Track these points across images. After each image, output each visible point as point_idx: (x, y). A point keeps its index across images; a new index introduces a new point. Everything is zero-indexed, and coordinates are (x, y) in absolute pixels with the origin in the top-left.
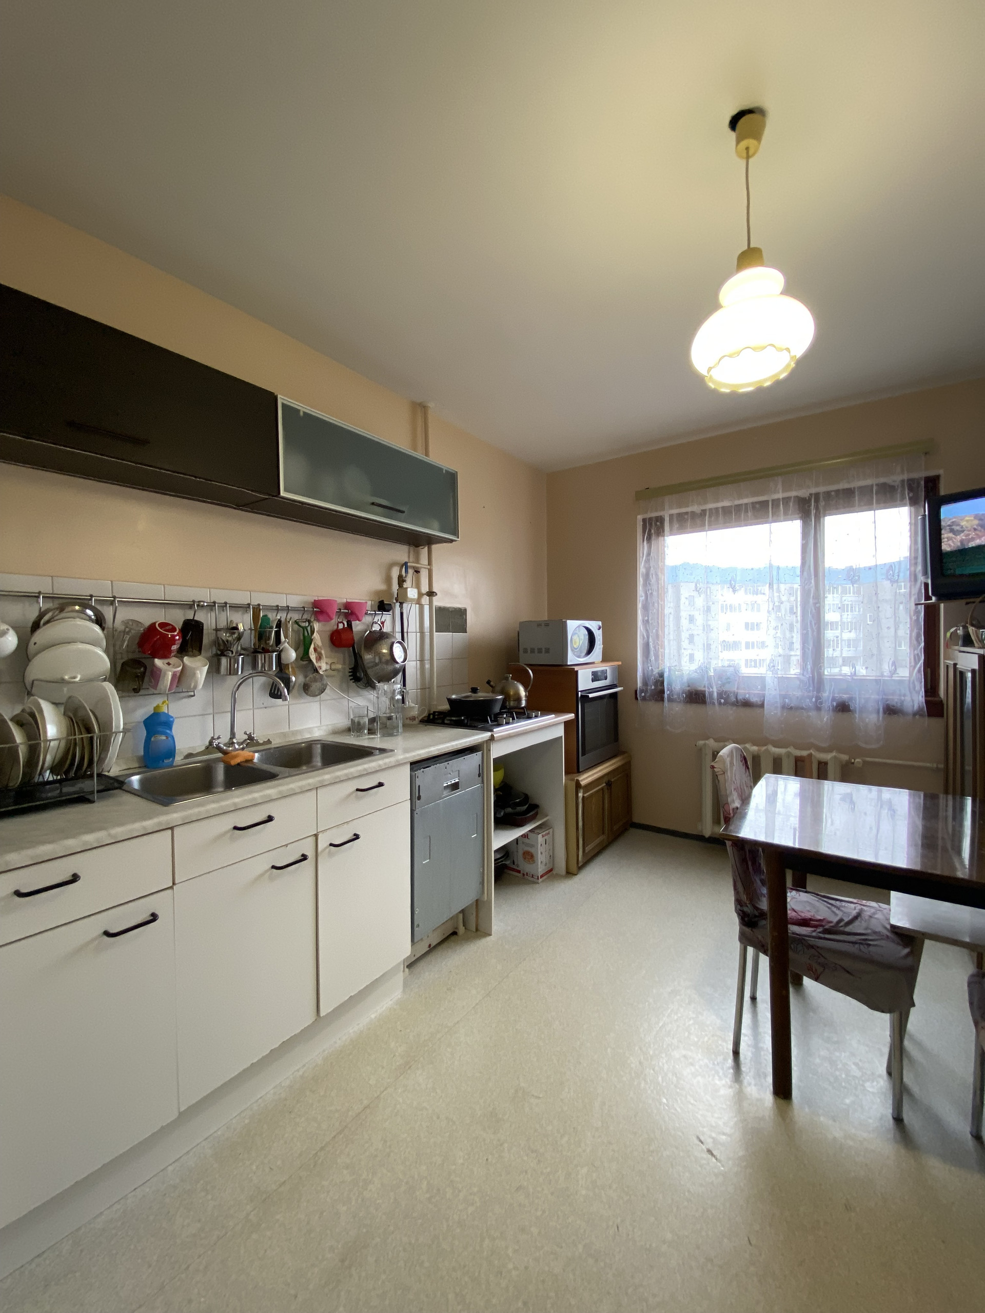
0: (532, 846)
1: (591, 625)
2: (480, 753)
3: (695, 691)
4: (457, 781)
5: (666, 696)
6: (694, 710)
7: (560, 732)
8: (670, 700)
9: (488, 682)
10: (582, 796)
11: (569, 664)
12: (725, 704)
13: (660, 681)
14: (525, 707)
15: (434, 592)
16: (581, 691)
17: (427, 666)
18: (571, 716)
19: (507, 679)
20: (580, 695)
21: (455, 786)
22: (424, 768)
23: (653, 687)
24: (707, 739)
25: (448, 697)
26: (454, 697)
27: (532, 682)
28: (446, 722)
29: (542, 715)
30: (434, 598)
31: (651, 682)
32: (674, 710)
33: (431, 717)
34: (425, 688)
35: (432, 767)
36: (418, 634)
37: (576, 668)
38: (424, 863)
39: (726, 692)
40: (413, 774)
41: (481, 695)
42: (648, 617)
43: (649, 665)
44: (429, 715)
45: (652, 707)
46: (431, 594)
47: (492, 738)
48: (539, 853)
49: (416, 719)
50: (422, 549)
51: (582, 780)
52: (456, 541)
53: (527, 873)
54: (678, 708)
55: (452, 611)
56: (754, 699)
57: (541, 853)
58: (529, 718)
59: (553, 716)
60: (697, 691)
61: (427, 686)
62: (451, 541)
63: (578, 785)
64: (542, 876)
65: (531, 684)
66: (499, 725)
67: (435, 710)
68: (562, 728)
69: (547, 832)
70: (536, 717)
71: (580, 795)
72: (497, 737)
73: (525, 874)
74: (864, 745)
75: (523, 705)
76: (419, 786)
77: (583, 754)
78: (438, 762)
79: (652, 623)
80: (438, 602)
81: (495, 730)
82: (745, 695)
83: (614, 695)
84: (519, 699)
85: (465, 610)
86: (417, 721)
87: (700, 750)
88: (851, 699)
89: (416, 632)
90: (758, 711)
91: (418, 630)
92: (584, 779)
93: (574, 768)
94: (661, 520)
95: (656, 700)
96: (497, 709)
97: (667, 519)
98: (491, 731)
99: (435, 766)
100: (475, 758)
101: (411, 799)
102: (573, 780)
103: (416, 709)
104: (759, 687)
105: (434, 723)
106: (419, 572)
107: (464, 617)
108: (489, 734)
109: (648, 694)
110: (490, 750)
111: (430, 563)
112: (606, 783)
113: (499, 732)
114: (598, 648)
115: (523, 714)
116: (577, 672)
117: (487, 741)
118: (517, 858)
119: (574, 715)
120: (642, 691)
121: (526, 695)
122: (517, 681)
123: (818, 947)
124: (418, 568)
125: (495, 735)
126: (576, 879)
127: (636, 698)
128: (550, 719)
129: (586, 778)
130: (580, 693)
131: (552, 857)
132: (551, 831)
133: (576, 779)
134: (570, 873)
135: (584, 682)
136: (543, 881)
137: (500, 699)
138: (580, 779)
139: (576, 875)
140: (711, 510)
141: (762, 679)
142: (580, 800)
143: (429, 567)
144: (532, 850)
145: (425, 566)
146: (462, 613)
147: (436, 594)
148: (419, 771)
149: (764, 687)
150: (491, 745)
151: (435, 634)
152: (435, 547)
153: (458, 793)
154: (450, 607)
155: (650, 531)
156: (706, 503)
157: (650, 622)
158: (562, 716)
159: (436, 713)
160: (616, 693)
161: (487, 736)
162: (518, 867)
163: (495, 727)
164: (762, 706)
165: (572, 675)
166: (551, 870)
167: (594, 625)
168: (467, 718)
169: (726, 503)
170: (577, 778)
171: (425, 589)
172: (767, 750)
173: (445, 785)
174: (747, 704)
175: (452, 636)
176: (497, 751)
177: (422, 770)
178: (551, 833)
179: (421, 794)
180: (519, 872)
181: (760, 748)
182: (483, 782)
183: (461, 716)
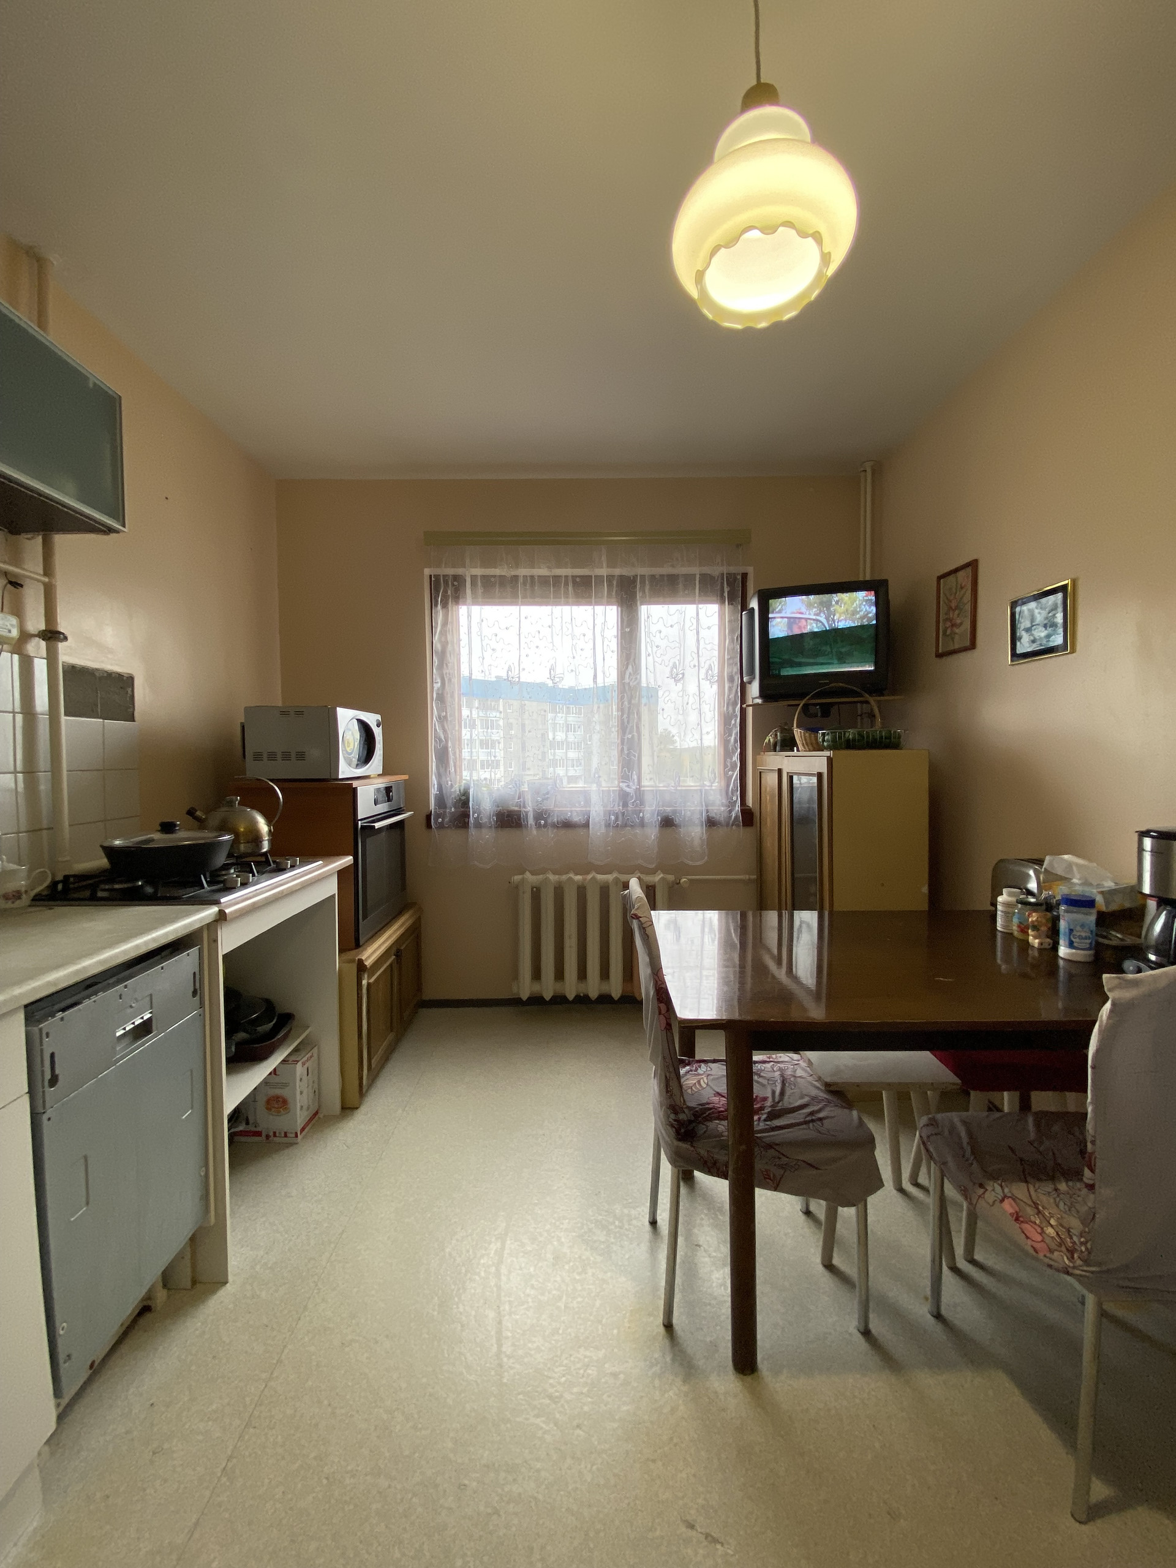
0: (285, 1085)
1: (368, 718)
2: (194, 951)
3: (508, 811)
4: (147, 1016)
5: (472, 820)
6: (509, 835)
7: (331, 888)
8: (479, 825)
9: (191, 813)
10: (366, 984)
11: (340, 777)
12: (545, 826)
13: (464, 801)
14: (266, 852)
15: (60, 633)
16: (361, 820)
17: (44, 787)
18: (349, 860)
19: (231, 804)
20: (360, 827)
21: (145, 1029)
22: (64, 1010)
23: (453, 810)
24: (523, 873)
25: (106, 844)
26: (117, 842)
27: (281, 808)
28: (100, 894)
29: (302, 864)
30: (61, 646)
31: (449, 802)
32: (483, 838)
33: (60, 887)
34: (40, 830)
35: (87, 1002)
36: (19, 718)
37: (355, 784)
38: (72, 1219)
39: (546, 811)
40: (36, 1029)
41: (185, 836)
42: (446, 712)
43: (448, 779)
44: (54, 884)
45: (453, 836)
46: (52, 635)
47: (222, 916)
48: (298, 1093)
49: (24, 896)
50: (27, 539)
51: (366, 959)
52: (117, 531)
53: (275, 1133)
54: (488, 835)
55: (101, 678)
56: (576, 818)
57: (301, 1093)
58: (280, 870)
59: (321, 862)
60: (511, 811)
61: (45, 824)
62: (110, 530)
63: (361, 967)
64: (303, 1129)
65: (279, 812)
66: (229, 889)
67: (67, 873)
68: (334, 880)
69: (309, 1055)
70: (293, 867)
71: (364, 982)
72: (231, 913)
73: (271, 1134)
74: (690, 863)
75: (265, 850)
76: (52, 1055)
77: (365, 918)
78: (99, 986)
79: (451, 721)
80: (69, 654)
81: (223, 900)
82: (567, 814)
83: (400, 825)
84: (257, 839)
85: (131, 679)
86: (25, 900)
87: (516, 888)
88: (675, 812)
89: (14, 712)
90: (582, 832)
91: (18, 708)
92: (369, 957)
93: (352, 941)
94: (458, 580)
95: (458, 827)
96: (221, 859)
97: (468, 580)
98: (217, 902)
99: (94, 998)
100: (186, 961)
101: (31, 1092)
102: (352, 961)
103: (24, 874)
104: (582, 803)
105: (69, 900)
106: (22, 586)
107: (129, 690)
108: (214, 909)
109: (447, 820)
110: (216, 941)
111: (48, 570)
112: (394, 955)
113: (232, 902)
114: (378, 754)
115: (271, 864)
116: (355, 790)
117: (208, 925)
118: (255, 1112)
119: (351, 857)
120: (438, 816)
121: (270, 831)
122: (253, 808)
123: (777, 1145)
124: (16, 575)
125: (227, 911)
126: (360, 1116)
127: (429, 826)
128: (316, 868)
129: (371, 953)
130: (359, 822)
131: (318, 1093)
132: (315, 1050)
133: (357, 959)
134: (348, 1108)
135: (367, 805)
136: (303, 1138)
137: (227, 841)
138: (363, 958)
139: (357, 1108)
140: (525, 577)
141: (586, 794)
142: (364, 991)
143: (46, 580)
144: (284, 1092)
145: (38, 577)
146: (125, 682)
147: (66, 638)
148: (51, 1020)
149: (588, 801)
150: (219, 933)
151: (64, 719)
152: (62, 541)
153: (149, 1041)
154: (97, 670)
155: (445, 592)
156: (517, 566)
157: (449, 719)
158: (335, 862)
159: (72, 879)
160: (402, 822)
161: (210, 915)
162: (256, 1127)
163: (222, 894)
164: (587, 825)
165: (348, 793)
166: (316, 1113)
167: (371, 719)
168: (147, 882)
169: (543, 571)
170: (359, 957)
171: (36, 623)
172: (593, 878)
173: (120, 1033)
174: (567, 825)
175: (104, 725)
176: (229, 940)
177: (60, 1015)
178: (315, 1055)
179: (57, 1072)
180: (259, 1134)
181: (584, 877)
182: (202, 1005)
183: (138, 880)
